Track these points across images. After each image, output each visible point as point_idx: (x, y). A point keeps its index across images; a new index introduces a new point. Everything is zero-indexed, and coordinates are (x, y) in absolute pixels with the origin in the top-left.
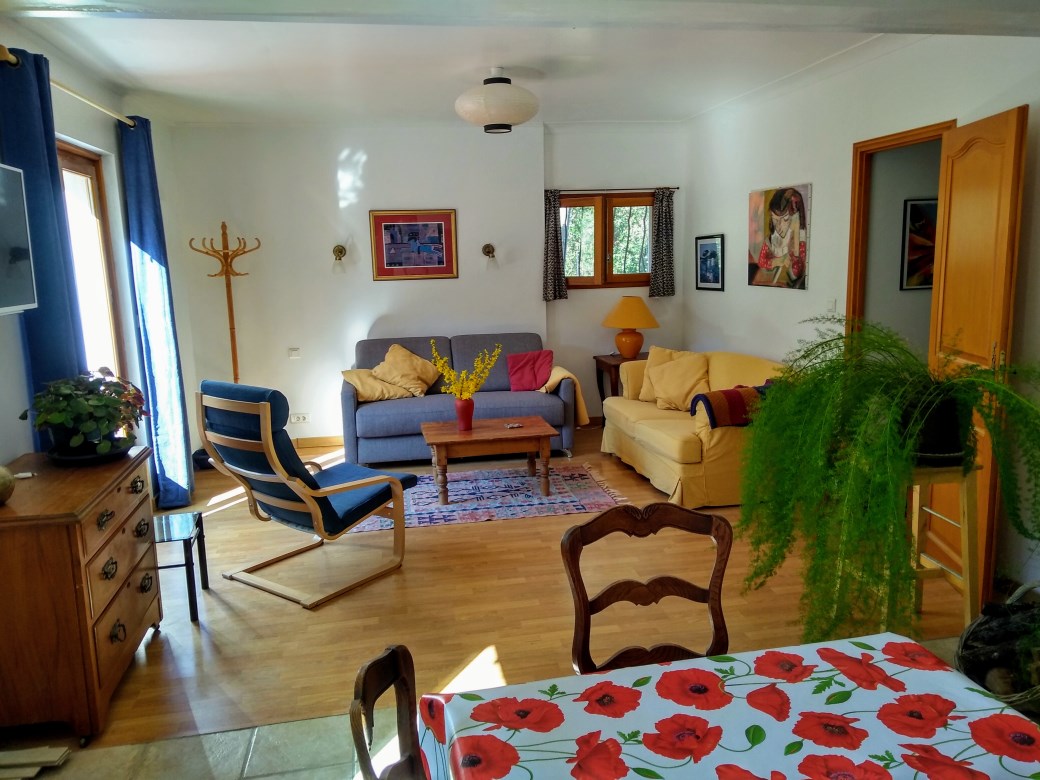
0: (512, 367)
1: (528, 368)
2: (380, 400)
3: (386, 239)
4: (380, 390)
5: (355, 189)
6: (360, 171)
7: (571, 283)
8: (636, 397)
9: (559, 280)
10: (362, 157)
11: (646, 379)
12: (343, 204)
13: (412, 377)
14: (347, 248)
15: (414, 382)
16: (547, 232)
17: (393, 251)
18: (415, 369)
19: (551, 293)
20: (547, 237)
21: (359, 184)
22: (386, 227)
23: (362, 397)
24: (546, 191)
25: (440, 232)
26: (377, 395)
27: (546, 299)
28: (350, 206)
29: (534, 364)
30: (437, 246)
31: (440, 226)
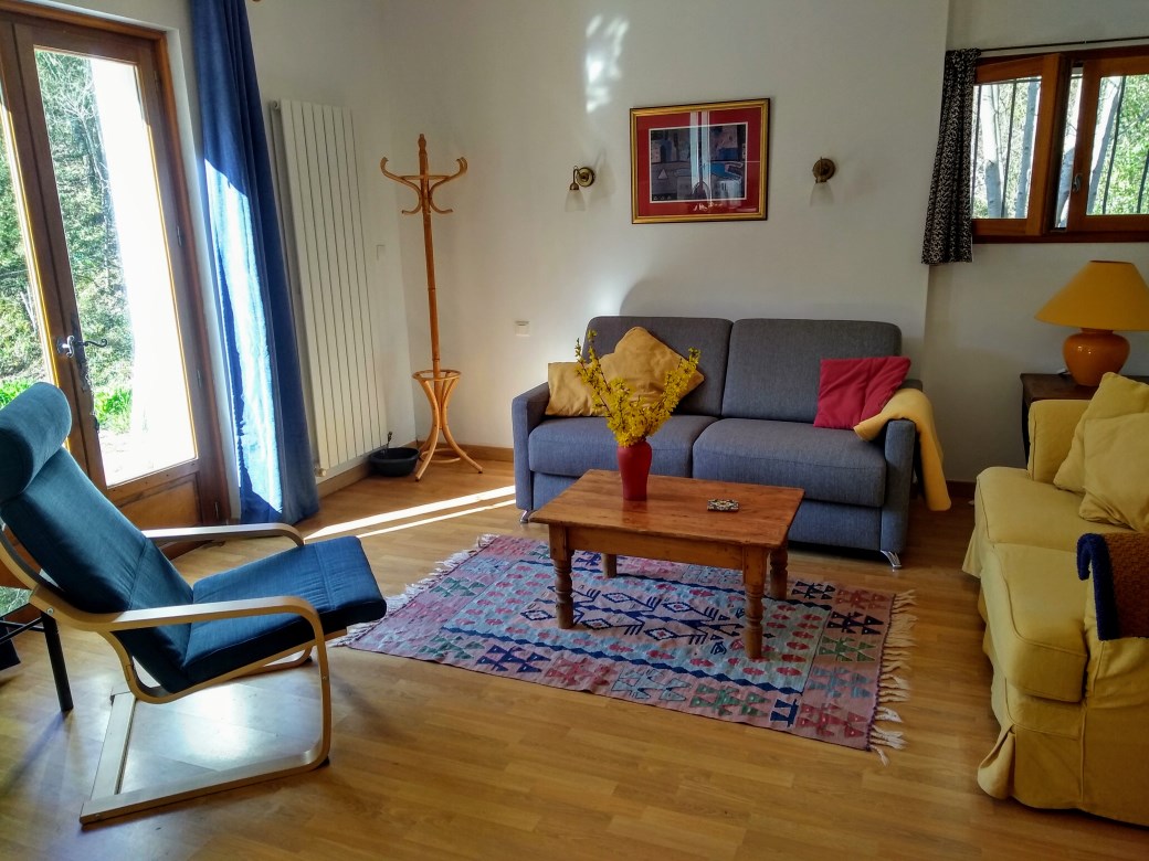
0: (826, 383)
1: (853, 387)
2: (581, 416)
3: (653, 154)
4: (582, 399)
5: (605, 81)
6: (617, 50)
7: (983, 232)
8: (1048, 478)
9: (959, 225)
10: (620, 29)
11: (1075, 443)
12: (591, 106)
13: (639, 384)
14: (597, 171)
15: (642, 392)
16: (943, 132)
17: (663, 175)
18: (651, 371)
19: (937, 249)
20: (942, 142)
21: (614, 72)
22: (656, 136)
23: (552, 409)
24: (949, 54)
25: (741, 140)
26: (577, 406)
27: (926, 260)
28: (600, 109)
29: (868, 380)
30: (734, 164)
31: (740, 129)
